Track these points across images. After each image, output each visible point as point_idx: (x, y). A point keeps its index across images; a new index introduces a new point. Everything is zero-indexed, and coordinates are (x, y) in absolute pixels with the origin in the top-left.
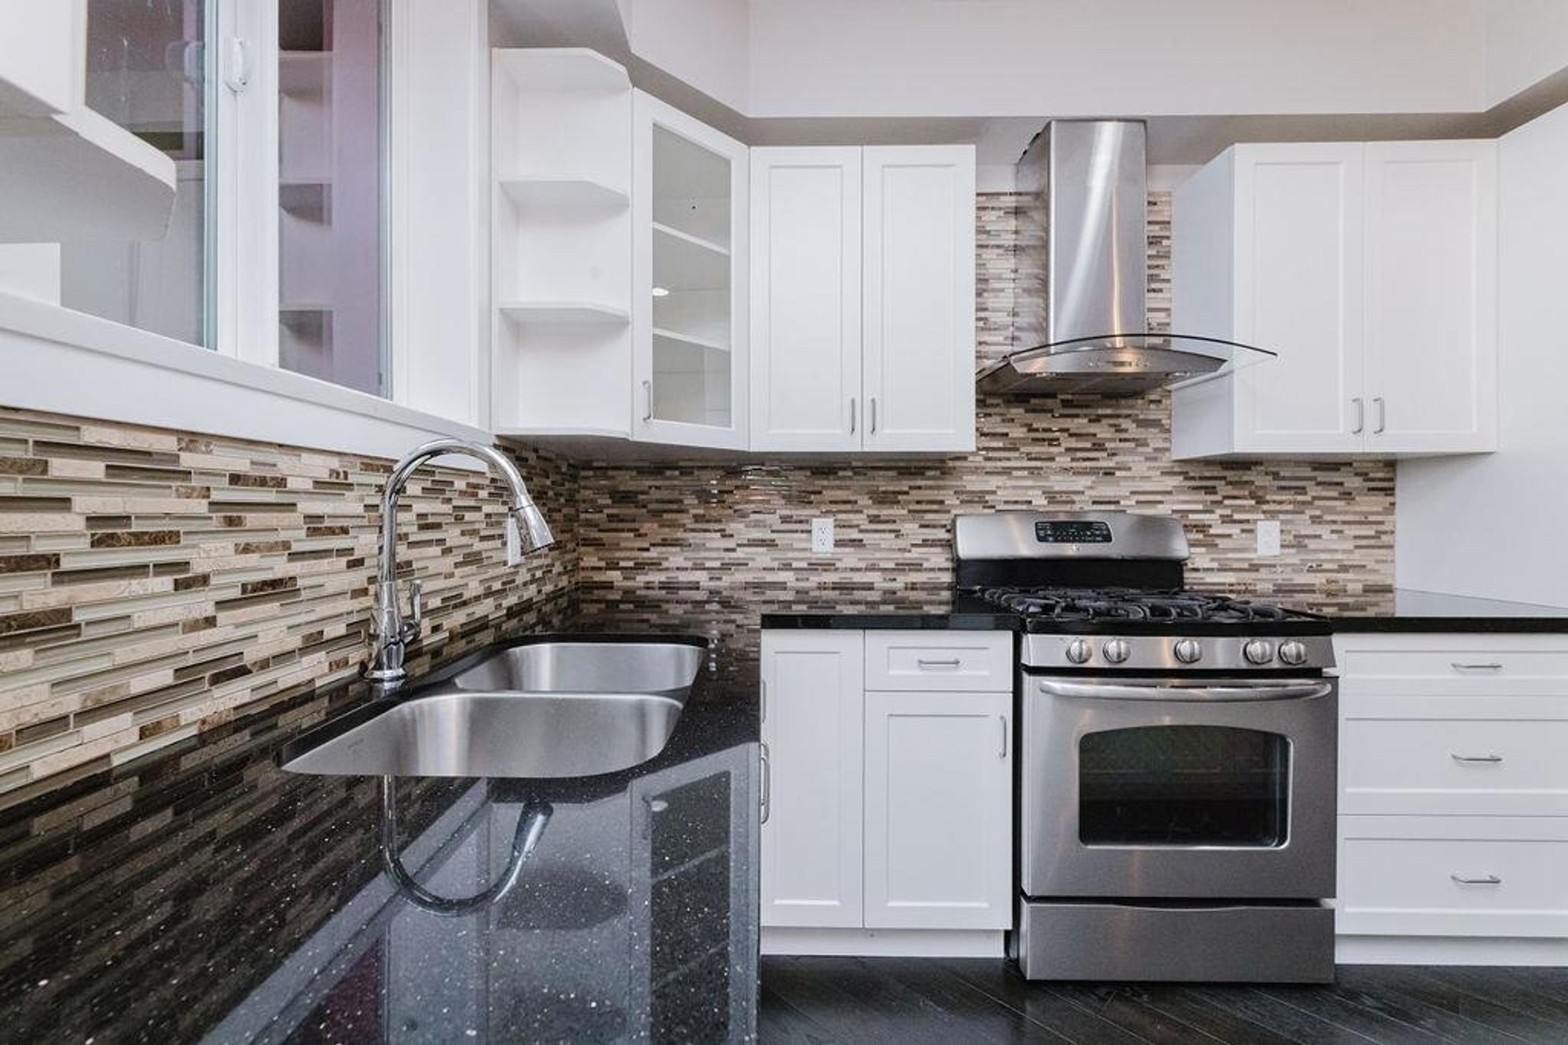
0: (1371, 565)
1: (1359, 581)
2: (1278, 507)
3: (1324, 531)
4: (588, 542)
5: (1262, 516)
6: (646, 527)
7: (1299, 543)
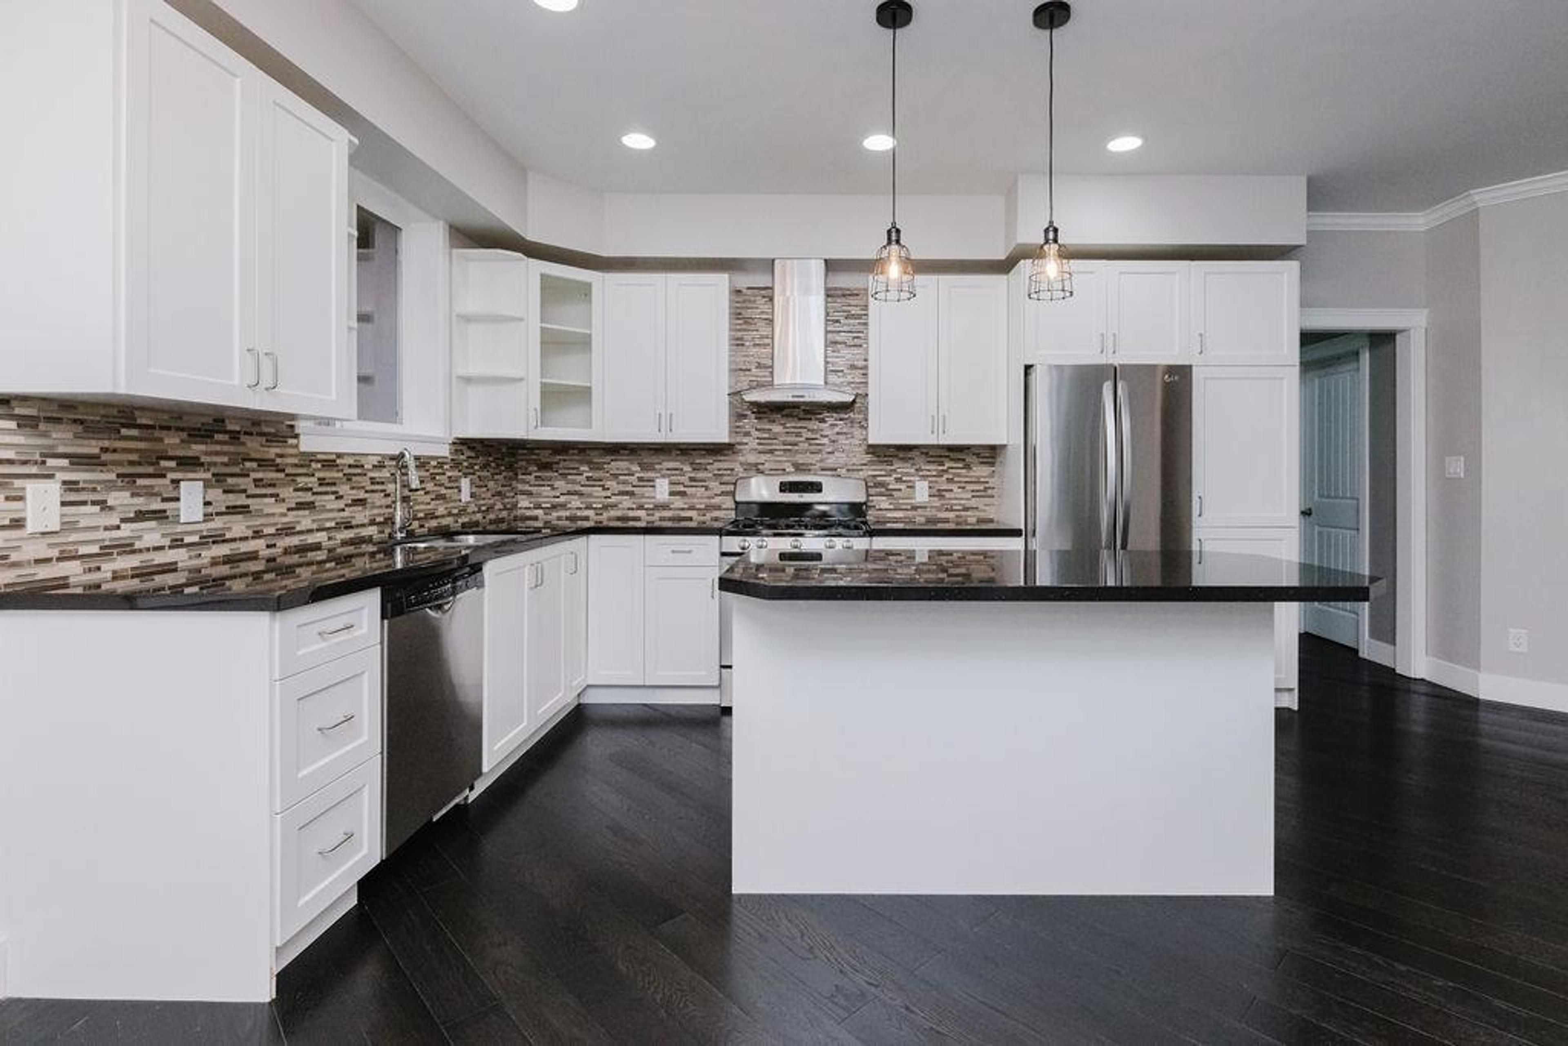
0: (981, 507)
1: (974, 516)
2: (928, 473)
3: (954, 487)
4: (523, 493)
5: (918, 478)
6: (557, 484)
7: (940, 494)
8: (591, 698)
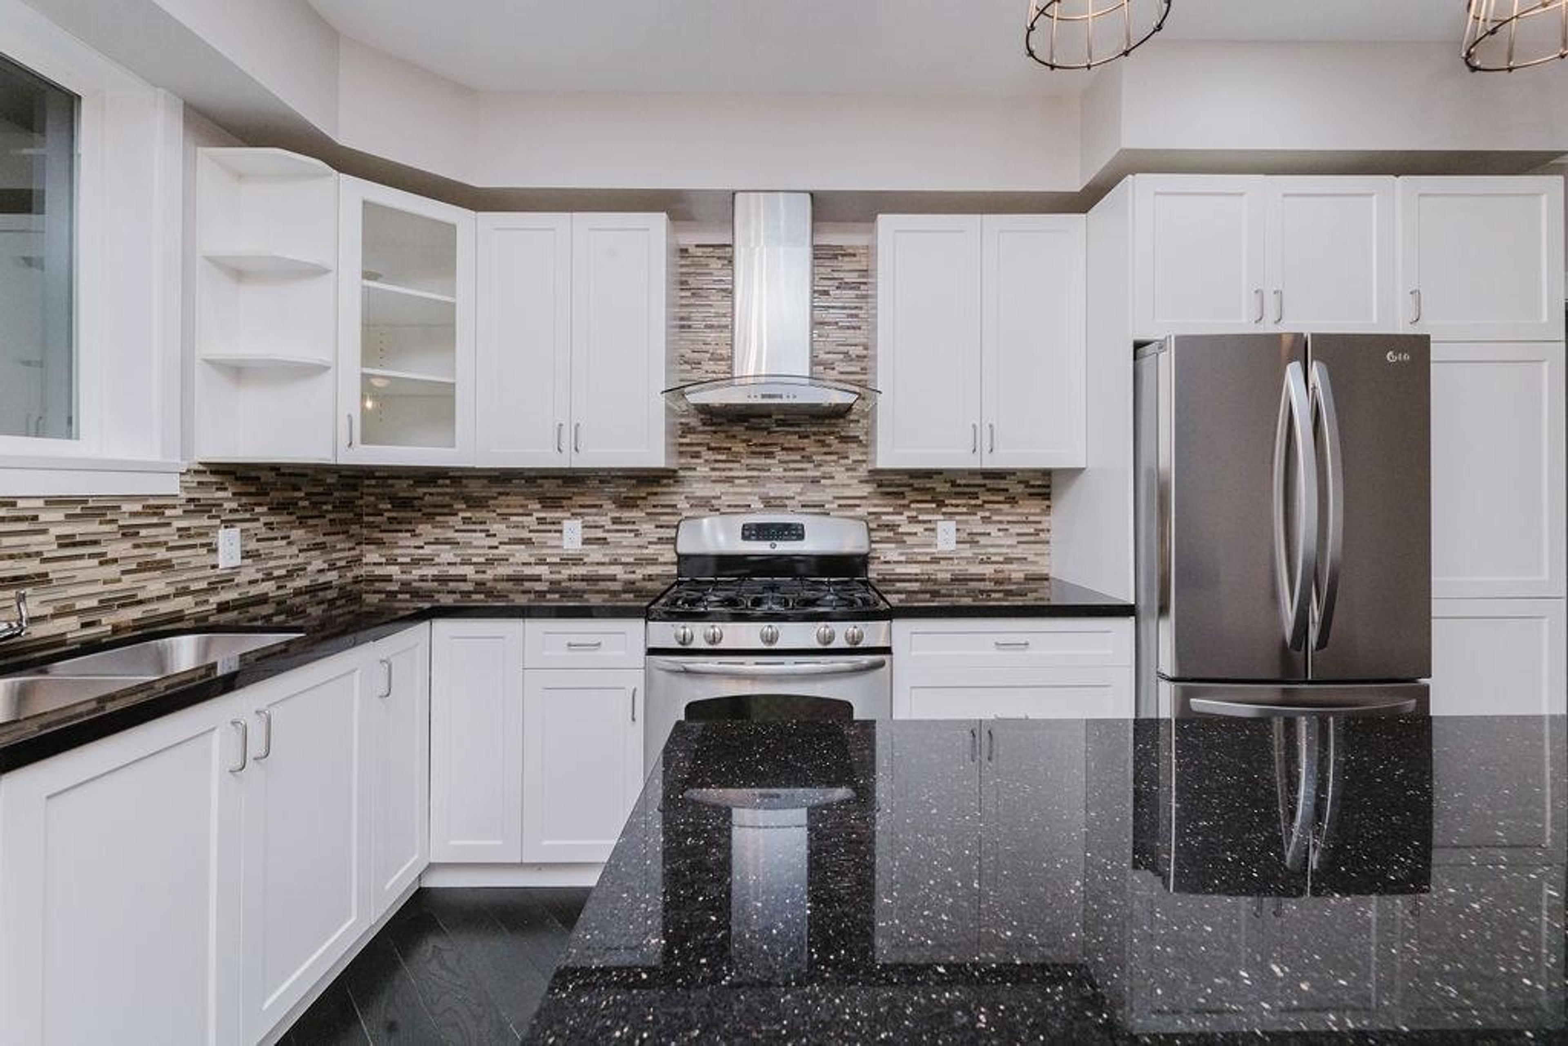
0: (1031, 558)
1: (1021, 571)
2: (954, 510)
3: (993, 529)
4: (370, 542)
5: (941, 517)
6: (421, 528)
7: (972, 540)
8: (437, 881)
